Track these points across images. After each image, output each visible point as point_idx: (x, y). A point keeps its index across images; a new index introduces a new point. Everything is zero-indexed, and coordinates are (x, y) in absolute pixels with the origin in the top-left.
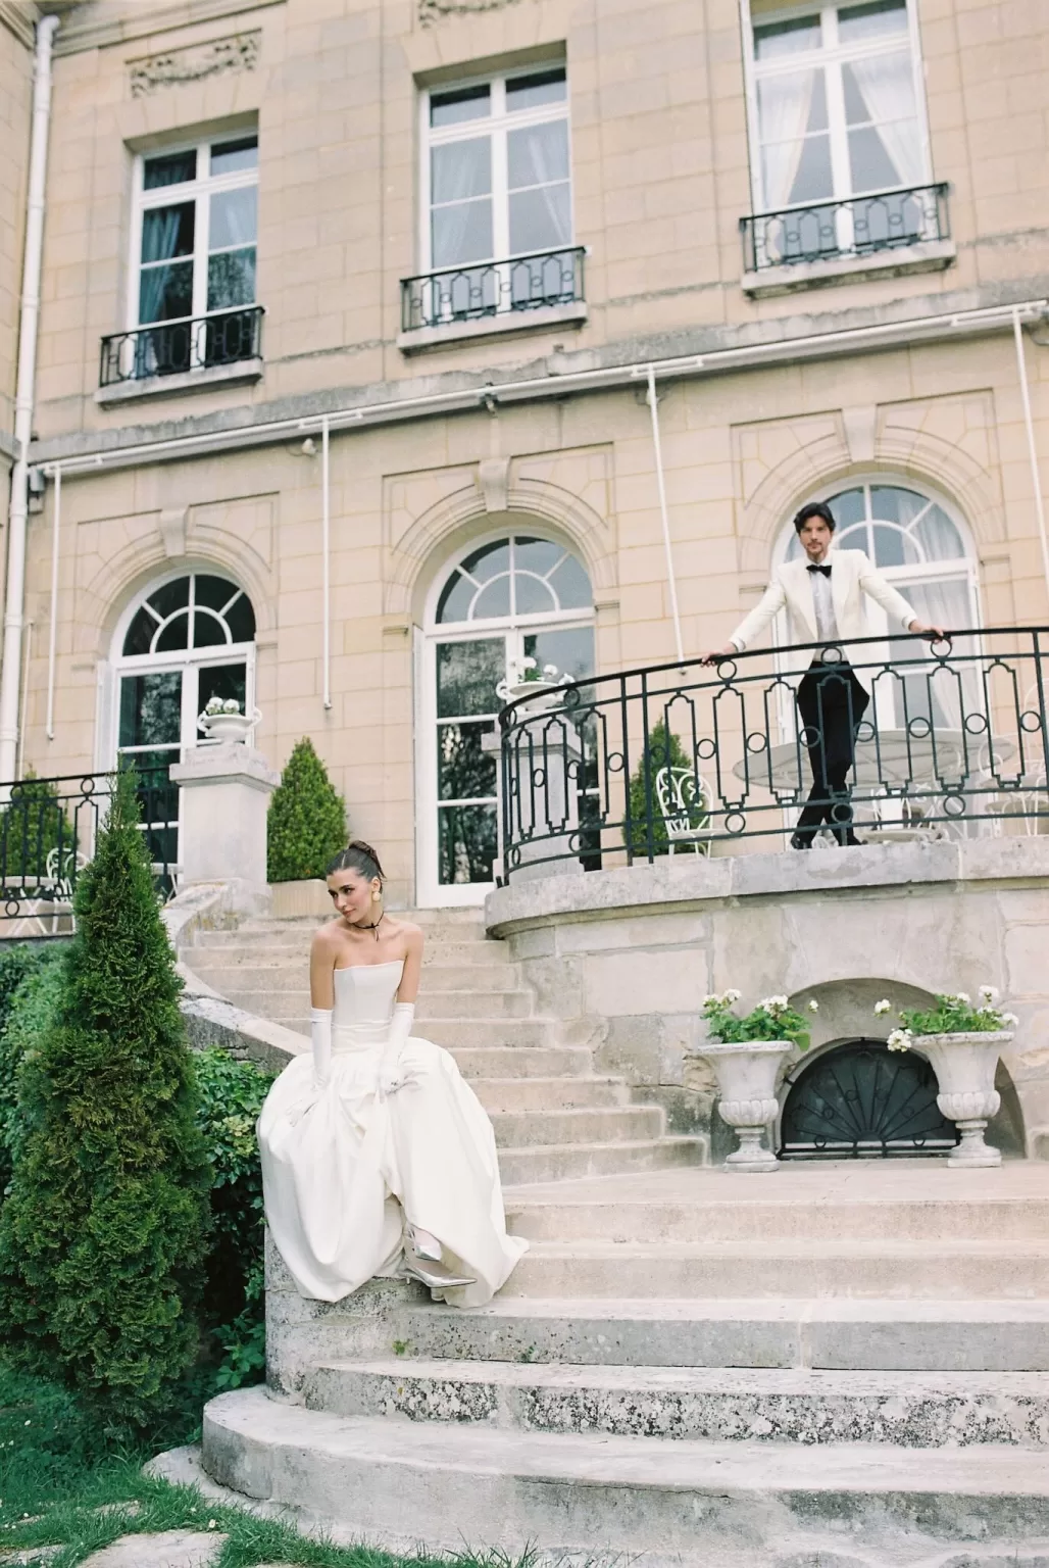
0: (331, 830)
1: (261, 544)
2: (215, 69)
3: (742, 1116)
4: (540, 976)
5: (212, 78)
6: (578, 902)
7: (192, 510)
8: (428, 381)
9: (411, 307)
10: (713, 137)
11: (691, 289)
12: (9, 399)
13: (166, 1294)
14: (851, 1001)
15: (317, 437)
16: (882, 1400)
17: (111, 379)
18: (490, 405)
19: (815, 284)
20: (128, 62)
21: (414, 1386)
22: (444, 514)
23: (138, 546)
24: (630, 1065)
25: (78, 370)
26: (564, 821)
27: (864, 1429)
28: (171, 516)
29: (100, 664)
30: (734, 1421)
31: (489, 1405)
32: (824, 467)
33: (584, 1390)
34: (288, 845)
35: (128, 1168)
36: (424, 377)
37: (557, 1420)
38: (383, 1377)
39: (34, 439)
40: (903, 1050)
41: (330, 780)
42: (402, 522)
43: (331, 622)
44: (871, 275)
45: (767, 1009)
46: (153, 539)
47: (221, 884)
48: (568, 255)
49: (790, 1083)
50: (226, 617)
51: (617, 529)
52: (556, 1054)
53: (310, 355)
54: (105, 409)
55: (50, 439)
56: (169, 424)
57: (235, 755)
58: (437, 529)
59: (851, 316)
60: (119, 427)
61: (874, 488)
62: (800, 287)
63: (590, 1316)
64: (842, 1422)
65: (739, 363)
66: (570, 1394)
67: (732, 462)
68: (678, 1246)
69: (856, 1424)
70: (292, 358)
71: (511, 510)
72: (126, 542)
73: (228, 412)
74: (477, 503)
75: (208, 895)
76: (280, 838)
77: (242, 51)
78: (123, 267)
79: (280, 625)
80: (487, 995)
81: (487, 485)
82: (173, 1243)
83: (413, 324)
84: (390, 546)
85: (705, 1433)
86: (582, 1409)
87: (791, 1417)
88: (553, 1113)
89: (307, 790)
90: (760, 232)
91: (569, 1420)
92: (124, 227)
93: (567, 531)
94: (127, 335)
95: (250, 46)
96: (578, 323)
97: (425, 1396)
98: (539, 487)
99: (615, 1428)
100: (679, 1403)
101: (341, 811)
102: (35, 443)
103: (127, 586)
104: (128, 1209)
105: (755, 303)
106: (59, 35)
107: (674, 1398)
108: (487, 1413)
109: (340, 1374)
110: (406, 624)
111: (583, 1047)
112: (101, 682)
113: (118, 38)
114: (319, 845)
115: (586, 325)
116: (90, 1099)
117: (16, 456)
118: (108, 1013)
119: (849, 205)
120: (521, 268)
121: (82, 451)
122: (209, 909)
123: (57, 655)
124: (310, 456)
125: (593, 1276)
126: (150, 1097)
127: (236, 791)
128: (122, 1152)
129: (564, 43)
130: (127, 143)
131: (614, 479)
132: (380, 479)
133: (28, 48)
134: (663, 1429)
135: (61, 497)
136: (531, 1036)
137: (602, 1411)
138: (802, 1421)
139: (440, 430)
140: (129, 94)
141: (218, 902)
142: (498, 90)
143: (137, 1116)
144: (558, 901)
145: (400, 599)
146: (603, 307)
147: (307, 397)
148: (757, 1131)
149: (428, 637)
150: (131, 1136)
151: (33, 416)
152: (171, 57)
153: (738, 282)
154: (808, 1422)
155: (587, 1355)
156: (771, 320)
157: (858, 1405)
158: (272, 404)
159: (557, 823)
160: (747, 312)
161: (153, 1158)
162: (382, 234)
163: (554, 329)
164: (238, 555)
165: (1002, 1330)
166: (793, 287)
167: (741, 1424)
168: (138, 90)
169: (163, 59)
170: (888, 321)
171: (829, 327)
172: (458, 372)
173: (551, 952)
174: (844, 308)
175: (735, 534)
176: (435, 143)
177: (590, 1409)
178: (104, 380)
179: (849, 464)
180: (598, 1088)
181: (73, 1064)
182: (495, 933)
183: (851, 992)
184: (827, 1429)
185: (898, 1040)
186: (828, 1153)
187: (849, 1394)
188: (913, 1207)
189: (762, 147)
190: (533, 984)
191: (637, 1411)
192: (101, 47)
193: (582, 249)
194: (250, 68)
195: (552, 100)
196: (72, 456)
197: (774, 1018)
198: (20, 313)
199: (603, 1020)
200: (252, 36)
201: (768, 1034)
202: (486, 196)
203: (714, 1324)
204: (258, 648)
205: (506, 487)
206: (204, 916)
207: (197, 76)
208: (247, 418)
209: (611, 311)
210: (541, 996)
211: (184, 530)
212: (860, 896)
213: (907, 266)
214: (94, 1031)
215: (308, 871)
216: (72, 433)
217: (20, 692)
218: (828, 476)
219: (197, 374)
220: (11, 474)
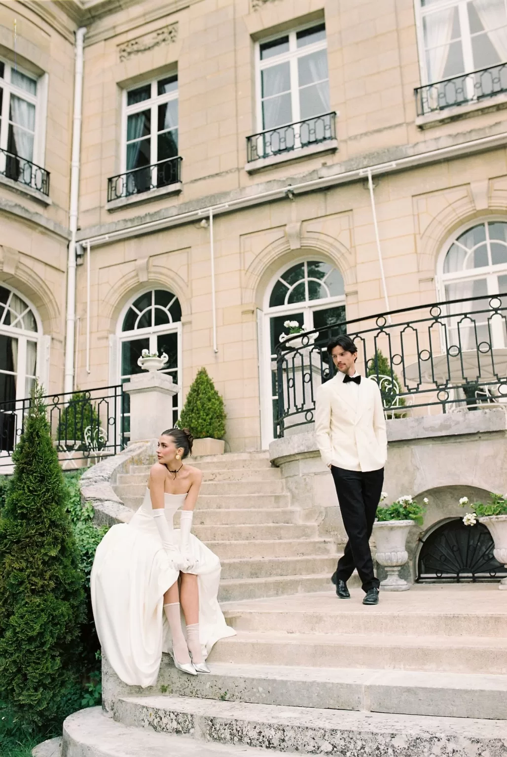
0: (215, 413)
1: (183, 273)
2: (157, 44)
3: (386, 560)
4: (292, 486)
5: (156, 48)
6: (308, 447)
7: (151, 258)
8: (260, 186)
9: (251, 150)
10: (399, 48)
11: (390, 128)
12: (66, 212)
13: (53, 657)
14: (452, 497)
15: (207, 218)
16: (393, 736)
17: (112, 198)
18: (291, 196)
19: (454, 119)
20: (118, 45)
21: (156, 713)
22: (270, 252)
23: (127, 278)
24: (336, 533)
25: (97, 195)
26: (303, 405)
27: (383, 752)
28: (142, 262)
29: (111, 336)
30: (312, 743)
31: (190, 725)
32: (461, 214)
33: (236, 720)
34: (193, 421)
35: (33, 591)
36: (258, 184)
37: (223, 736)
38: (143, 707)
39: (79, 229)
40: (472, 525)
41: (216, 388)
42: (249, 258)
43: (216, 309)
44: (483, 111)
45: (401, 503)
46: (133, 274)
47: (147, 442)
48: (328, 116)
49: (422, 542)
50: (169, 310)
51: (356, 253)
52: (297, 527)
53: (204, 178)
54: (110, 213)
55: (85, 229)
56: (139, 218)
57: (153, 377)
58: (267, 260)
59: (473, 133)
60: (116, 221)
61: (490, 224)
62: (446, 121)
63: (257, 676)
64: (370, 747)
65: (415, 164)
66: (229, 722)
67: (414, 215)
68: (319, 636)
69: (378, 749)
70: (196, 180)
71: (303, 248)
72: (121, 276)
73: (166, 209)
74: (286, 245)
75: (140, 447)
76: (190, 418)
77: (169, 34)
78: (118, 144)
79: (193, 312)
80: (266, 496)
81: (290, 236)
82: (56, 630)
83: (253, 159)
84: (244, 270)
85: (297, 749)
86: (235, 731)
87: (342, 743)
88: (289, 559)
89: (203, 393)
90: (424, 95)
91: (228, 737)
92: (118, 124)
93: (331, 257)
94: (119, 176)
95: (173, 31)
96: (333, 150)
97: (161, 719)
98: (316, 236)
99: (251, 743)
100: (284, 730)
101: (221, 403)
102: (79, 231)
103: (123, 297)
104: (31, 612)
105: (423, 132)
106: (86, 36)
107: (281, 728)
108: (189, 730)
109: (127, 703)
110: (252, 308)
111: (313, 523)
112: (111, 344)
113: (113, 34)
114: (209, 421)
115: (337, 151)
116: (14, 556)
117: (70, 238)
118: (25, 511)
119: (472, 75)
120: (305, 125)
121: (99, 234)
122: (139, 455)
123: (91, 333)
124: (205, 228)
125: (267, 653)
126: (46, 554)
127: (154, 395)
128: (29, 583)
129: (323, 10)
130: (118, 84)
131: (353, 228)
132: (239, 236)
133: (72, 44)
134: (275, 745)
135: (90, 256)
136: (287, 518)
137: (244, 733)
138: (348, 745)
139: (266, 210)
140: (119, 60)
141: (146, 451)
142: (293, 38)
143: (38, 565)
144: (299, 447)
145: (250, 297)
146: (345, 141)
147: (202, 199)
148: (396, 569)
149: (265, 314)
150: (34, 575)
151: (78, 219)
152: (137, 40)
153: (414, 122)
154: (352, 746)
155: (253, 698)
156: (431, 140)
157: (380, 738)
158: (186, 204)
159: (299, 406)
160: (418, 136)
161: (48, 586)
162: (237, 116)
163: (321, 155)
164: (172, 279)
165: (477, 694)
166: (443, 122)
167: (316, 745)
168: (123, 58)
169: (133, 42)
170: (492, 134)
171: (461, 141)
172: (274, 180)
173: (297, 474)
174: (469, 130)
175: (416, 252)
176: (262, 68)
177: (239, 731)
178: (109, 199)
179: (475, 211)
180: (318, 545)
181: (7, 538)
182: (275, 464)
183: (451, 493)
184: (362, 751)
185: (469, 520)
186: (444, 580)
187: (375, 731)
188: (446, 617)
189: (426, 51)
190: (290, 490)
191: (262, 734)
192: (105, 40)
193: (334, 113)
194: (173, 41)
195: (319, 39)
196: (95, 236)
197: (405, 508)
198: (71, 170)
199: (322, 509)
200: (174, 26)
201: (402, 516)
202: (288, 92)
203: (318, 684)
204: (183, 324)
205: (300, 236)
206: (136, 458)
207: (149, 48)
208: (175, 212)
209: (349, 142)
210: (293, 497)
211: (147, 269)
212: (452, 440)
213: (503, 104)
214: (19, 521)
215: (204, 434)
216: (94, 226)
217: (75, 352)
218: (463, 219)
219: (154, 192)
220: (68, 247)
